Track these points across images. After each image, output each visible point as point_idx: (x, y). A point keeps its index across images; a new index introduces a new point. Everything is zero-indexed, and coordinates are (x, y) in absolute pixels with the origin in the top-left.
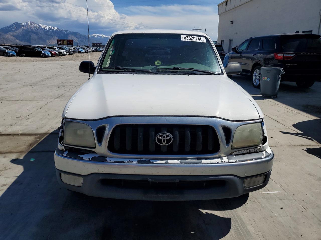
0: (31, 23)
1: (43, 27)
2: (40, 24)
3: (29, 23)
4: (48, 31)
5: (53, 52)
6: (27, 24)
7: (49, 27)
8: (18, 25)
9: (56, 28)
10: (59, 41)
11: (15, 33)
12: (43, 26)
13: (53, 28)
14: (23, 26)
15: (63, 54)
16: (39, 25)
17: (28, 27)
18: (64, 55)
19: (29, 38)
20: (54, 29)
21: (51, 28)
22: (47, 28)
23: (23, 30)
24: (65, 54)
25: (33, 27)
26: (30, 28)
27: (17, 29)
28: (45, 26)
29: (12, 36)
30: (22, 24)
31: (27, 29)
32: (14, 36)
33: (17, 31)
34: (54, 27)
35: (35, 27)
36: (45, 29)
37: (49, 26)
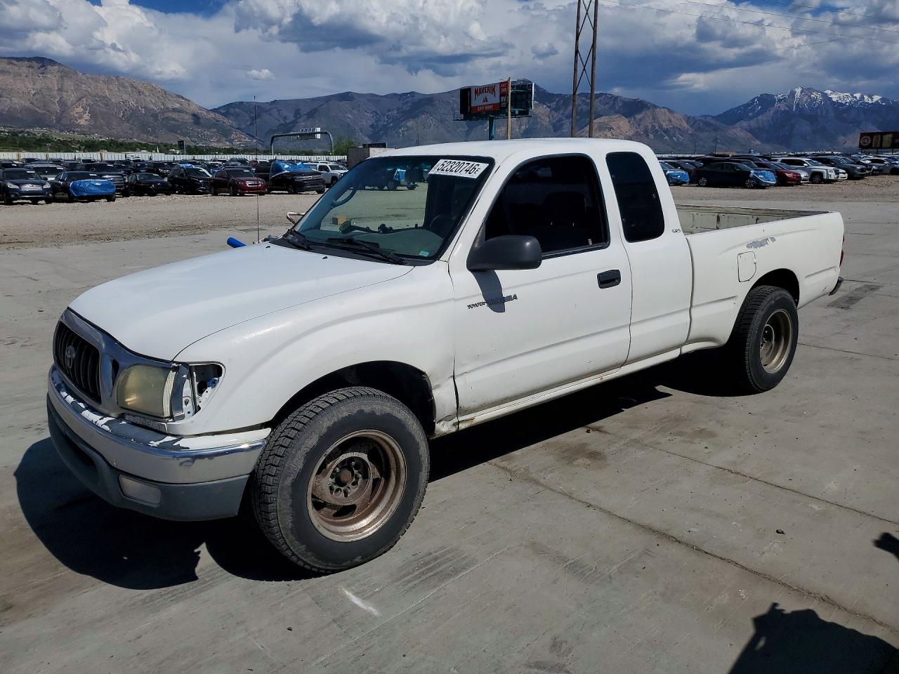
0: (802, 92)
1: (834, 100)
2: (828, 92)
3: (798, 91)
4: (850, 108)
5: (789, 173)
6: (793, 94)
7: (856, 98)
8: (766, 101)
9: (876, 98)
10: (864, 137)
11: (753, 123)
12: (835, 98)
13: (866, 97)
14: (780, 100)
15: (825, 177)
16: (825, 95)
17: (793, 102)
18: (829, 181)
19: (787, 133)
20: (870, 102)
21: (862, 98)
22: (848, 101)
23: (776, 113)
24: (833, 178)
25: (806, 102)
26: (798, 105)
27: (760, 113)
28: (842, 95)
29: (746, 130)
30: (777, 95)
31: (787, 109)
32: (751, 131)
33: (760, 117)
34: (871, 97)
35: (815, 100)
36: (841, 104)
37: (855, 95)
